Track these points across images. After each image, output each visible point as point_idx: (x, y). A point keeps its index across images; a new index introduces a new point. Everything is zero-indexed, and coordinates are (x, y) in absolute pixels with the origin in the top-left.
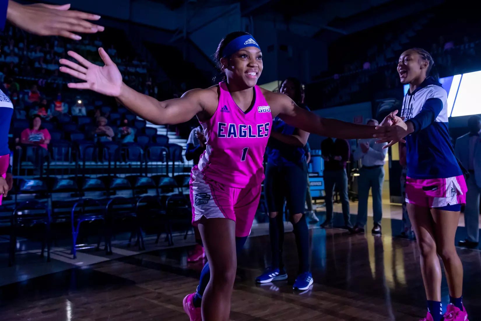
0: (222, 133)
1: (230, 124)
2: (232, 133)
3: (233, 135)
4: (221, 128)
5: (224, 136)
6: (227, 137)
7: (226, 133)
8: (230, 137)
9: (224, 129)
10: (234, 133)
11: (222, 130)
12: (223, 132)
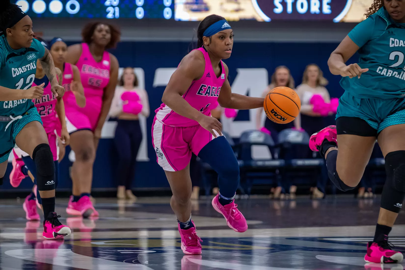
0: (201, 92)
1: (209, 86)
2: (208, 93)
3: (208, 94)
4: (202, 89)
5: (202, 94)
6: (204, 95)
7: (204, 92)
8: (206, 96)
9: (204, 89)
10: (209, 93)
11: (202, 90)
12: (203, 91)
